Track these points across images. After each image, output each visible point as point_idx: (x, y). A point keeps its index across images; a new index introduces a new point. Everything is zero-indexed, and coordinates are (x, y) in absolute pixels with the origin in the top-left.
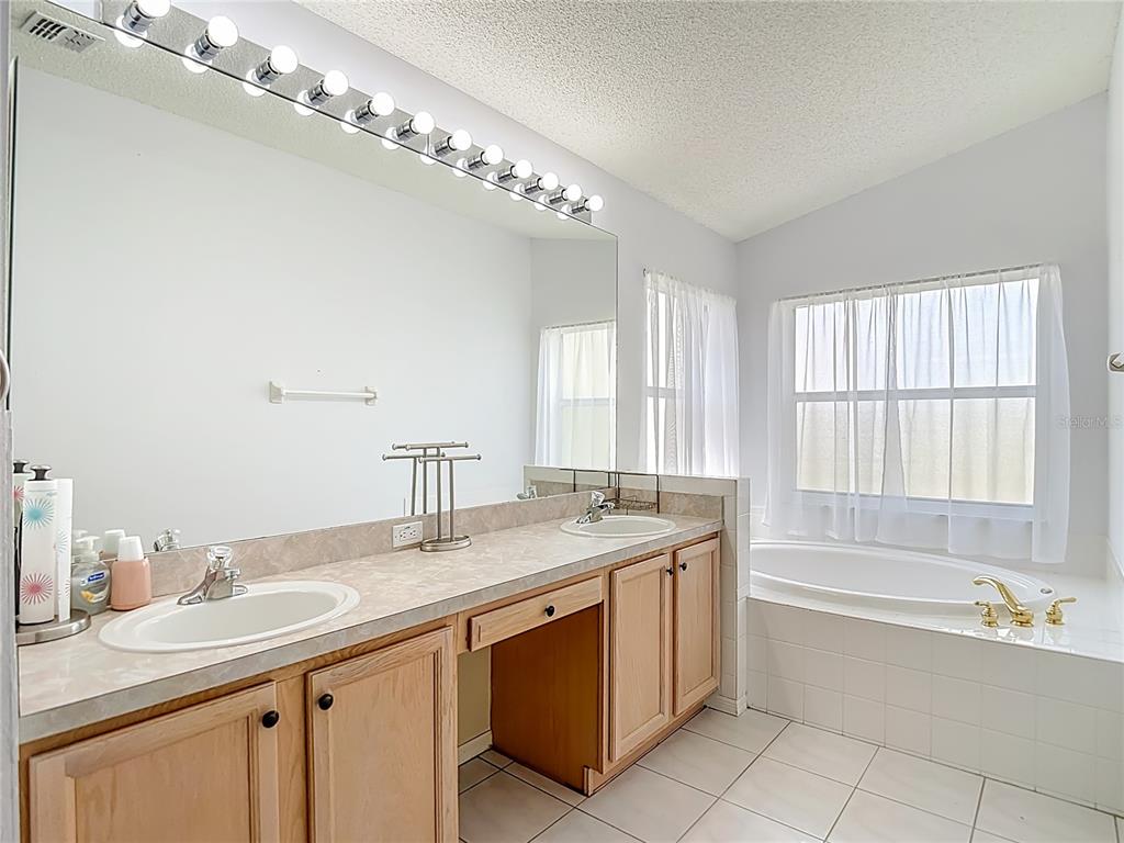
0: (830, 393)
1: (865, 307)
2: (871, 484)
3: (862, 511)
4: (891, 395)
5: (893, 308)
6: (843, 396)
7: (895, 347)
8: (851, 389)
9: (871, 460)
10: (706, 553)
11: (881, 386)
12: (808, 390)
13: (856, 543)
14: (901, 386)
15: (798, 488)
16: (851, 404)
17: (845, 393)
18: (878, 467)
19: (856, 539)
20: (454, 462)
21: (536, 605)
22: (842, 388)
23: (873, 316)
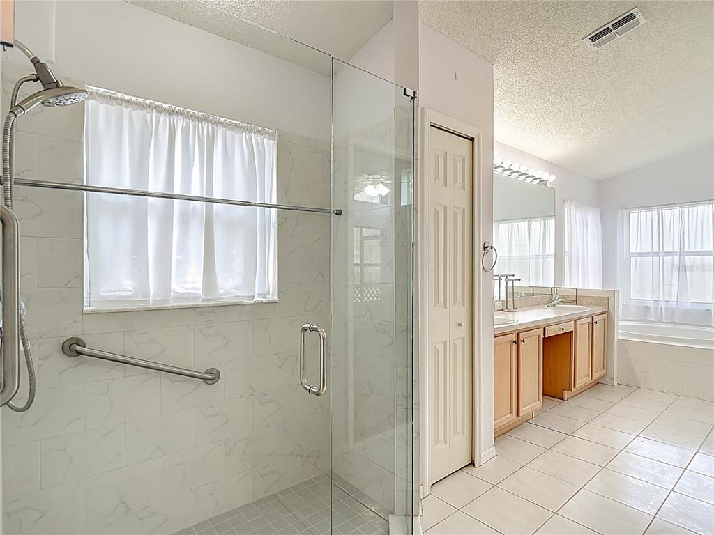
0: (649, 253)
1: (668, 213)
2: (671, 296)
3: (666, 308)
4: (682, 254)
5: (683, 212)
6: (657, 254)
7: (684, 232)
8: (661, 250)
9: (671, 285)
10: (601, 320)
11: (676, 249)
12: (639, 251)
13: (663, 322)
14: (686, 249)
15: (632, 298)
16: (661, 258)
17: (657, 253)
18: (675, 288)
19: (663, 320)
20: (515, 282)
21: (559, 326)
22: (656, 250)
23: (672, 216)
